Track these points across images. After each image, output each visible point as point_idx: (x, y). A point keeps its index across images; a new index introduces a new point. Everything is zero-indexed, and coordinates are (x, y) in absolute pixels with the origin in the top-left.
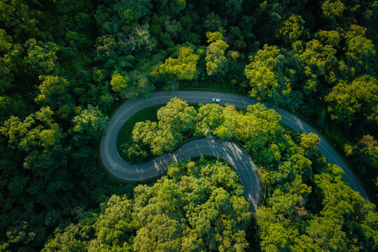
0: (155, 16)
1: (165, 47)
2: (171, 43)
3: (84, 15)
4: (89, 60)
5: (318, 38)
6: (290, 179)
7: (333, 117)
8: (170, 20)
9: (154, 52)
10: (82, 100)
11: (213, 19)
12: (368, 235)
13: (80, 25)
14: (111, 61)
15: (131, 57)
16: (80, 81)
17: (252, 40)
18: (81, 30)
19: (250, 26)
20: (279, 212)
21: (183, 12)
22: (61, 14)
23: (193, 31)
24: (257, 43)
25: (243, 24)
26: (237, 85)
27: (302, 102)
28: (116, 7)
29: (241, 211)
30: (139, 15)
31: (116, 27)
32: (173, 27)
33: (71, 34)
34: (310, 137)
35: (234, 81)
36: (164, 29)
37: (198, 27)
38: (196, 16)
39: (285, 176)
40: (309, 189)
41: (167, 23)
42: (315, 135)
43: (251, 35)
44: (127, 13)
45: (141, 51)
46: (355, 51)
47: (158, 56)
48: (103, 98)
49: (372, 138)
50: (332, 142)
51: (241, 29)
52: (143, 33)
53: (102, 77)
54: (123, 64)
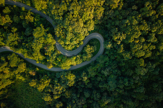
0: (105, 79)
1: (99, 73)
2: (98, 74)
3: (123, 71)
4: (117, 60)
5: (59, 95)
6: (52, 54)
7: (46, 75)
8: (101, 80)
9: (101, 70)
10: (113, 49)
11: (90, 86)
12: (25, 49)
13: (123, 68)
14: (111, 62)
15: (106, 66)
16: (116, 53)
17: (77, 86)
18: (122, 67)
19: (79, 89)
20: (51, 45)
21: (98, 84)
22: (129, 68)
23: (94, 81)
24: (75, 86)
25: (82, 89)
26: (75, 72)
27: (56, 75)
28: (116, 77)
29: (60, 41)
30: (109, 77)
31: (114, 72)
32: (99, 79)
33: (124, 64)
34: (50, 67)
35: (76, 73)
36: (102, 77)
37: (93, 82)
38: (95, 85)
39: (54, 55)
40: (46, 54)
41: (101, 79)
42: (49, 68)
43: (78, 87)
44: (112, 76)
45: (104, 69)
46: (48, 96)
47: (99, 69)
48: (108, 52)
49: (33, 75)
50: (42, 69)
51: (81, 87)
52: (106, 73)
53: (111, 57)
54: (107, 63)
